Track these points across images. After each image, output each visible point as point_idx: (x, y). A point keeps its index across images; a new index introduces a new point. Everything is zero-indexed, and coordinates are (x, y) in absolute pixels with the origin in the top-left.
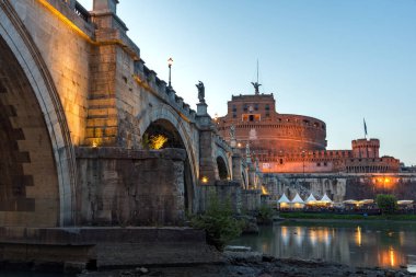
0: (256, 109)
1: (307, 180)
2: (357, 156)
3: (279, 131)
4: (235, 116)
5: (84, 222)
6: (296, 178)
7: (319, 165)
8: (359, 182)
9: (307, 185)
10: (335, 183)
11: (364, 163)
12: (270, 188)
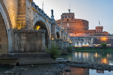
0: (69, 17)
2: (97, 31)
3: (76, 24)
4: (63, 19)
5: (16, 52)
7: (86, 34)
8: (97, 39)
9: (83, 40)
10: (90, 39)
11: (98, 34)
12: (72, 41)
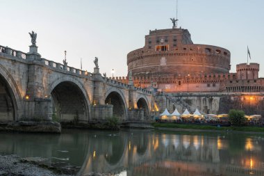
0: (166, 41)
1: (189, 98)
4: (150, 47)
6: (181, 96)
10: (211, 100)
